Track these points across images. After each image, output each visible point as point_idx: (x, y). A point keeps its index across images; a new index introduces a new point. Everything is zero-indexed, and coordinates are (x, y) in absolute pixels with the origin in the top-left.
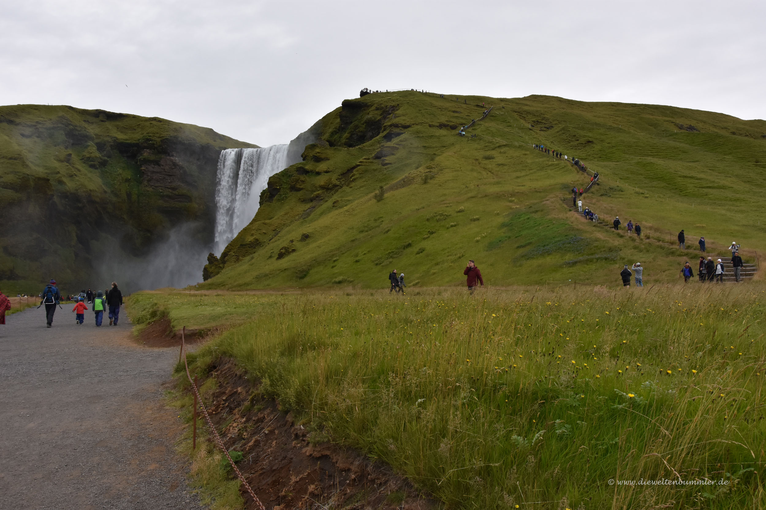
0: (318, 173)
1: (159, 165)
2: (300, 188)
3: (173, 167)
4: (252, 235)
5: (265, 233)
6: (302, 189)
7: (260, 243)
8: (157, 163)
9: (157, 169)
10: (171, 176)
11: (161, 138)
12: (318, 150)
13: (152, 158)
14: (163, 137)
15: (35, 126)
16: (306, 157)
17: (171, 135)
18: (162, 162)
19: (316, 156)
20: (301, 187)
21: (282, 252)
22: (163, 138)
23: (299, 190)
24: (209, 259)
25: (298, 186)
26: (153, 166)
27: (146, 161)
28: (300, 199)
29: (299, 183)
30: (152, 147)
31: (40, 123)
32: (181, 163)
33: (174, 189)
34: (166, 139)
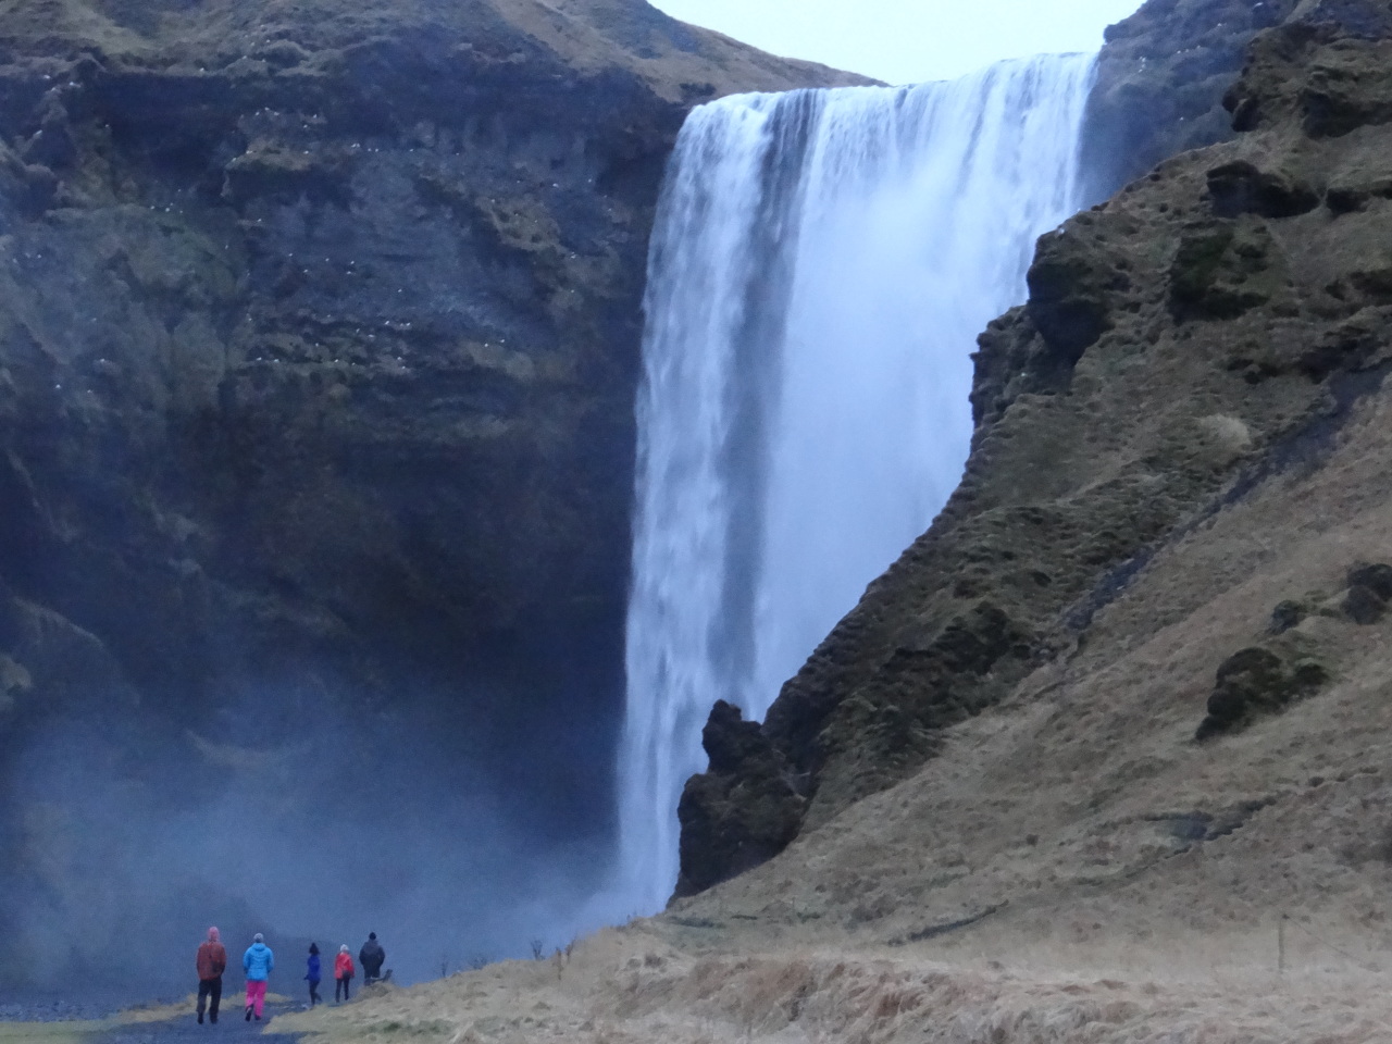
0: (1343, 203)
1: (342, 201)
2: (1233, 298)
3: (421, 211)
4: (964, 590)
5: (1041, 579)
6: (1251, 301)
7: (1015, 636)
8: (329, 188)
10: (408, 260)
11: (349, 41)
12: (1330, 59)
13: (303, 159)
14: (359, 37)
16: (1252, 106)
17: (408, 23)
18: (358, 184)
19: (1320, 97)
20: (1243, 289)
21: (1234, 686)
22: (365, 43)
23: (1228, 307)
24: (710, 743)
25: (1223, 283)
26: (307, 207)
27: (269, 182)
28: (1234, 366)
29: (1228, 264)
30: (294, 97)
32: (461, 188)
33: (426, 338)
34: (381, 46)
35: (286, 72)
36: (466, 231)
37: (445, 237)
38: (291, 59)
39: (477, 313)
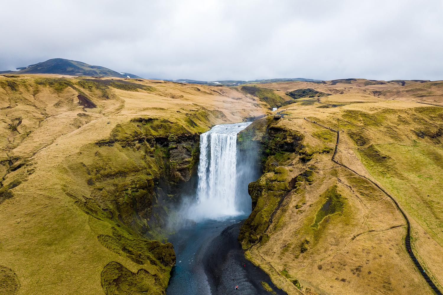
1: (177, 149)
8: (176, 148)
9: (176, 150)
10: (181, 153)
11: (177, 136)
13: (174, 146)
15: (126, 140)
18: (178, 148)
26: (174, 150)
27: (172, 149)
28: (274, 195)
30: (174, 141)
31: (128, 138)
33: (183, 159)
34: (180, 136)
35: (173, 139)
36: (186, 150)
37: (184, 150)
38: (173, 138)
39: (186, 156)
